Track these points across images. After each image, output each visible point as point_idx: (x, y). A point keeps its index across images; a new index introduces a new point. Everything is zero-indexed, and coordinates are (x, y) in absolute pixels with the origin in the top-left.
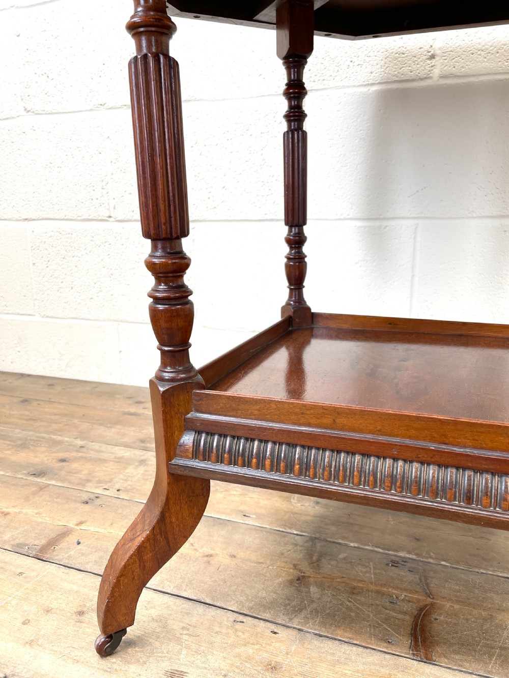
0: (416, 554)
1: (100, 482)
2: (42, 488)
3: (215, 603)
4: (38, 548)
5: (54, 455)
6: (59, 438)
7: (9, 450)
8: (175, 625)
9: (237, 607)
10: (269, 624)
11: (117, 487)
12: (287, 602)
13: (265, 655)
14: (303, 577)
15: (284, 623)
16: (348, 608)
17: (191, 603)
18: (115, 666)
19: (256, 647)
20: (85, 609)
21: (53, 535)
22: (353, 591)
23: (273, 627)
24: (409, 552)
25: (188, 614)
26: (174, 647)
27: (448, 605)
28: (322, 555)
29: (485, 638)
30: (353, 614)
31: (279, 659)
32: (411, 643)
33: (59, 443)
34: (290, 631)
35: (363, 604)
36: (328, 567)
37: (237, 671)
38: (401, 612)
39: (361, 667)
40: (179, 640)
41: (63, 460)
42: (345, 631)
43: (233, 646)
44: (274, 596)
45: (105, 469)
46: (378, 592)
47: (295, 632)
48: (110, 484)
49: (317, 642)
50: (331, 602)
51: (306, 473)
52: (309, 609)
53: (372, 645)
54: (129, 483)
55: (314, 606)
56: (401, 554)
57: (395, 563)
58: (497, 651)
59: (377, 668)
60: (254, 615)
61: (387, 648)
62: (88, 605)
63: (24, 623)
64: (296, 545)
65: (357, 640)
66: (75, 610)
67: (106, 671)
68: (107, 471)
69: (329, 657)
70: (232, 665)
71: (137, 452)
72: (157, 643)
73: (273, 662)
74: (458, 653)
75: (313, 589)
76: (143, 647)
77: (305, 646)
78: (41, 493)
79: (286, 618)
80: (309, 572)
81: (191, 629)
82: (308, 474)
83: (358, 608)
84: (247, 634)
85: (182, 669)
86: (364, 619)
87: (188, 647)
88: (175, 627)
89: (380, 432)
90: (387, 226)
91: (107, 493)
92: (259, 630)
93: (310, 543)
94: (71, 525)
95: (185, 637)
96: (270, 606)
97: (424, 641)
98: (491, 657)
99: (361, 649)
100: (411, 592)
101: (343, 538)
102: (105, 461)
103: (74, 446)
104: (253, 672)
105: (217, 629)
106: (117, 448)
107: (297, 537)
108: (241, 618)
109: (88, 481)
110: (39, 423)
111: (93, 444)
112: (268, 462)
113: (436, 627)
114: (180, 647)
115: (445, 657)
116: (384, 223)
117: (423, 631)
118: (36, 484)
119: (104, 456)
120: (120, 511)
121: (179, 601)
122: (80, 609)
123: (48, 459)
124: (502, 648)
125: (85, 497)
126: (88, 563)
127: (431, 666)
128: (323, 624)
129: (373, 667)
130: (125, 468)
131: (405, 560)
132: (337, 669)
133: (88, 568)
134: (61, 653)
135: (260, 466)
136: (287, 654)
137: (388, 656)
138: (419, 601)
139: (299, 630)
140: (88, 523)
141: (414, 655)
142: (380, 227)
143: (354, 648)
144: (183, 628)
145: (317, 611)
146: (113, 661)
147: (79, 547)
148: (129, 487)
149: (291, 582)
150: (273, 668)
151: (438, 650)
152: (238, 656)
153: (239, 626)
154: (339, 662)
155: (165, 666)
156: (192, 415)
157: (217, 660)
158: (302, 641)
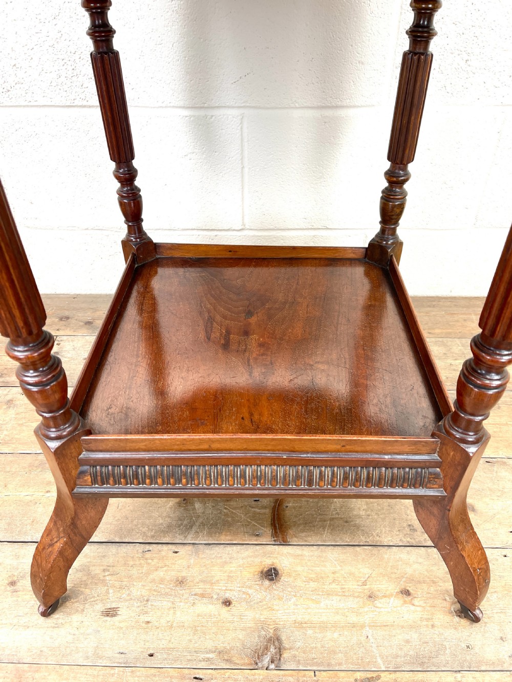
3: (124, 541)
8: (96, 570)
9: (142, 539)
10: (170, 546)
12: (180, 522)
13: (173, 573)
15: (181, 542)
16: (226, 515)
17: (104, 546)
18: (60, 621)
19: (165, 569)
20: (15, 579)
22: (227, 499)
23: (174, 548)
25: (104, 556)
26: (101, 589)
29: (320, 514)
30: (230, 519)
31: (184, 574)
32: (272, 532)
34: (187, 547)
35: (235, 508)
37: (155, 593)
38: (263, 508)
39: (241, 562)
40: (104, 582)
42: (226, 535)
43: (148, 574)
44: (169, 520)
47: (190, 547)
49: (208, 551)
50: (212, 513)
51: (192, 483)
52: (197, 524)
53: (246, 541)
55: (201, 520)
58: (328, 522)
59: (252, 559)
60: (157, 541)
61: (256, 540)
62: (16, 574)
65: (235, 540)
66: (7, 582)
67: (54, 627)
69: (219, 561)
70: (150, 590)
71: (2, 391)
72: (87, 590)
73: (180, 578)
74: (303, 531)
75: (197, 506)
76: (77, 597)
77: (200, 556)
79: (182, 537)
81: (111, 569)
82: (193, 483)
83: (232, 512)
84: (155, 561)
85: (113, 606)
86: (238, 521)
87: (113, 586)
88: (97, 572)
90: (212, 116)
95: (107, 578)
96: (169, 529)
97: (281, 528)
98: (324, 529)
99: (239, 547)
104: (167, 590)
105: (131, 563)
108: (148, 547)
113: (287, 513)
114: (106, 588)
115: (296, 537)
116: (210, 113)
117: (279, 519)
122: (10, 580)
124: (332, 519)
127: (287, 547)
128: (210, 534)
129: (249, 559)
132: (227, 568)
134: (11, 624)
136: (189, 567)
137: (258, 547)
139: (193, 544)
141: (275, 541)
142: (206, 116)
143: (235, 547)
144: (104, 570)
145: (203, 524)
146: (57, 616)
149: (179, 504)
150: (181, 582)
151: (291, 532)
152: (153, 581)
153: (148, 555)
154: (226, 563)
155: (100, 607)
156: (84, 455)
157: (138, 590)
158: (197, 553)
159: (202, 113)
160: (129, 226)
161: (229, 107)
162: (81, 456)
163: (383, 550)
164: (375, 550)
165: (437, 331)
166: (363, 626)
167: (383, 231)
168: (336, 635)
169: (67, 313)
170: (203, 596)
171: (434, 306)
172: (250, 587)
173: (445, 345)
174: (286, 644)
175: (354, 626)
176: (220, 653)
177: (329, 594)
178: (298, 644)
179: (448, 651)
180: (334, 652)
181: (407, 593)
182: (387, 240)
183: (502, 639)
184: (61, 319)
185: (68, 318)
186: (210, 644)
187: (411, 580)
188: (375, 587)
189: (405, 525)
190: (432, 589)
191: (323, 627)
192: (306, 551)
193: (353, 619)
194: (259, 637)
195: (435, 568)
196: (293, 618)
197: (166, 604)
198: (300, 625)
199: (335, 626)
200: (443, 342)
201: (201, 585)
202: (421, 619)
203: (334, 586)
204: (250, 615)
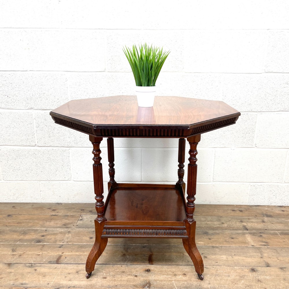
0: (148, 244)
1: (60, 241)
2: (43, 246)
4: (56, 261)
5: (38, 235)
6: (36, 228)
7: (21, 235)
9: (112, 263)
11: (66, 241)
12: (122, 260)
13: (121, 270)
14: (125, 254)
16: (135, 258)
19: (119, 269)
21: (57, 257)
22: (136, 255)
23: (121, 265)
24: (147, 244)
25: (102, 267)
27: (155, 253)
28: (127, 248)
29: (162, 258)
30: (137, 259)
32: (149, 262)
33: (37, 230)
34: (125, 265)
35: (138, 257)
36: (129, 251)
37: (116, 274)
38: (146, 257)
39: (140, 268)
40: (102, 272)
41: (43, 236)
42: (136, 263)
43: (114, 270)
44: (119, 259)
45: (59, 236)
46: (141, 254)
48: (63, 241)
49: (131, 266)
50: (132, 258)
52: (127, 260)
53: (141, 264)
54: (69, 239)
56: (145, 245)
57: (144, 247)
58: (165, 260)
60: (116, 264)
61: (144, 264)
63: (65, 277)
64: (121, 247)
67: (90, 281)
68: (59, 237)
69: (134, 268)
71: (66, 229)
72: (98, 273)
74: (157, 262)
75: (127, 256)
78: (44, 247)
79: (123, 263)
80: (125, 253)
81: (104, 269)
84: (116, 268)
85: (105, 277)
86: (139, 260)
87: (105, 273)
89: (142, 225)
91: (64, 244)
92: (118, 266)
93: (124, 246)
94: (60, 254)
96: (120, 261)
97: (151, 261)
98: (163, 261)
99: (139, 265)
100: (148, 252)
101: (131, 244)
102: (57, 234)
103: (43, 230)
104: (120, 274)
105: (109, 268)
106: (58, 229)
107: (120, 246)
108: (114, 265)
109: (56, 241)
110: (23, 224)
111: (49, 229)
112: (122, 233)
113: (153, 258)
116: (132, 149)
117: (151, 259)
118: (41, 245)
119: (56, 232)
120: (72, 248)
121: (99, 265)
122: (77, 271)
123: (38, 237)
125: (59, 246)
126: (72, 262)
127: (153, 265)
128: (131, 262)
129: (142, 268)
130: (65, 235)
131: (146, 246)
132: (136, 269)
133: (72, 263)
134: (78, 280)
135: (120, 234)
136: (125, 269)
138: (149, 254)
139: (127, 264)
140: (65, 253)
141: (149, 264)
142: (131, 150)
143: (138, 265)
144: (102, 270)
145: (129, 260)
146: (90, 279)
147: (67, 259)
148: (70, 241)
149: (122, 256)
150: (124, 272)
151: (154, 262)
152: (116, 272)
153: (114, 267)
154: (135, 268)
155: (102, 277)
156: (105, 226)
157: (112, 273)
158: (128, 266)
159: (130, 149)
160: (111, 179)
161: (138, 147)
162: (104, 226)
163: (179, 266)
164: (177, 266)
165: (203, 214)
166: (172, 281)
167: (179, 180)
168: (165, 282)
169: (83, 208)
170: (129, 275)
171: (204, 207)
172: (142, 273)
173: (205, 218)
174: (151, 284)
175: (170, 280)
176: (134, 285)
177: (164, 274)
178: (155, 284)
179: (194, 286)
180: (164, 286)
181: (185, 274)
182: (181, 183)
183: (209, 284)
184: (81, 210)
185: (84, 210)
186: (132, 284)
187: (186, 272)
188: (176, 273)
189: (186, 261)
190: (192, 274)
191: (161, 281)
192: (158, 266)
193: (170, 279)
194: (144, 283)
195: (193, 270)
196: (154, 279)
197: (119, 276)
198: (156, 280)
199: (165, 281)
200: (205, 217)
201: (129, 273)
202: (188, 280)
203: (165, 273)
204: (142, 279)
